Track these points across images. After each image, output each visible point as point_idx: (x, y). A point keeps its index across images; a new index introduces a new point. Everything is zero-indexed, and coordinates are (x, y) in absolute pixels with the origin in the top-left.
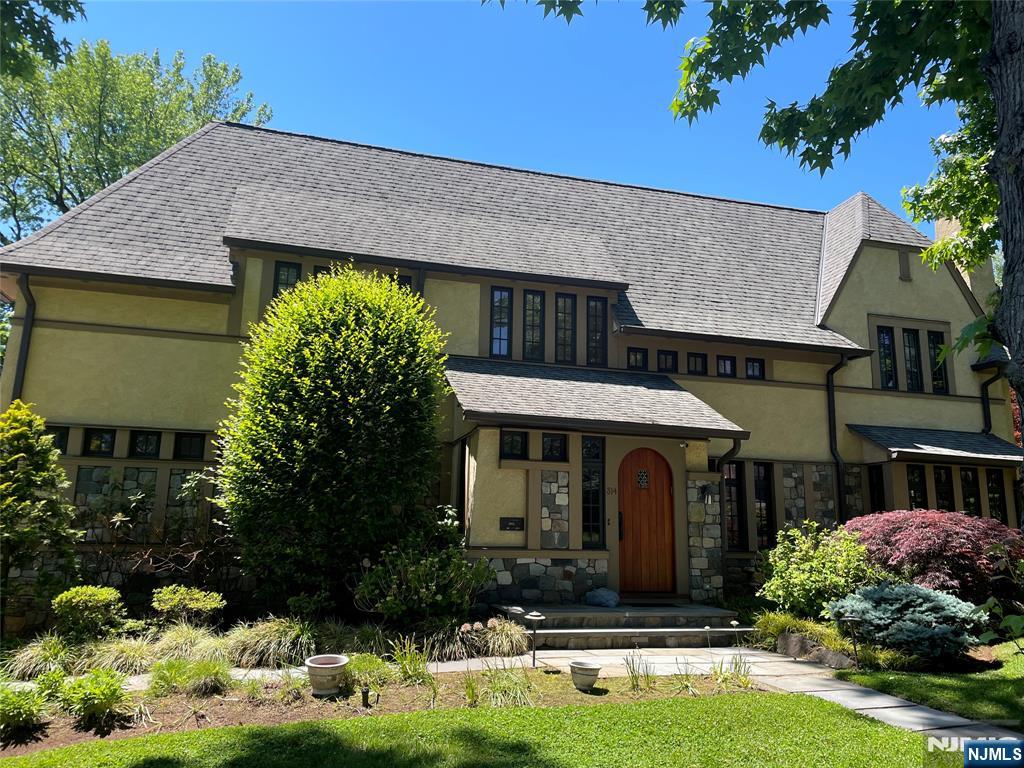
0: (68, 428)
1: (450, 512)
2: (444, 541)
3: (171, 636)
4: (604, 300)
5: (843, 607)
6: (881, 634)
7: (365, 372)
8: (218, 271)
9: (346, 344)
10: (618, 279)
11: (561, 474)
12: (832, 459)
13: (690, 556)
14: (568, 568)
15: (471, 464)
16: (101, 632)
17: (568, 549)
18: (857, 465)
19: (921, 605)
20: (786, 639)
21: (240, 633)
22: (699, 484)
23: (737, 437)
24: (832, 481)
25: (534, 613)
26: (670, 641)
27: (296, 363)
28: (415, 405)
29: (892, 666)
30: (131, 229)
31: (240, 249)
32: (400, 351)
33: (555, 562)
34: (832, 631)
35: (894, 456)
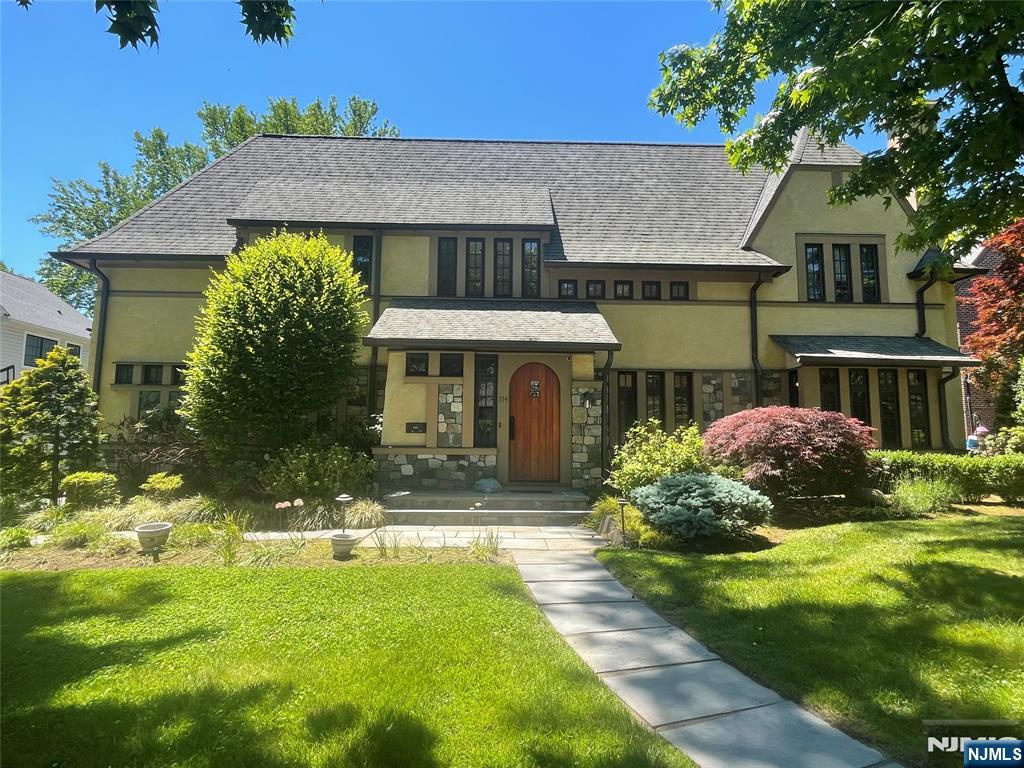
0: (133, 365)
11: (456, 387)
13: (573, 452)
14: (461, 462)
17: (460, 447)
23: (612, 349)
31: (241, 225)
33: (450, 458)
35: (798, 360)
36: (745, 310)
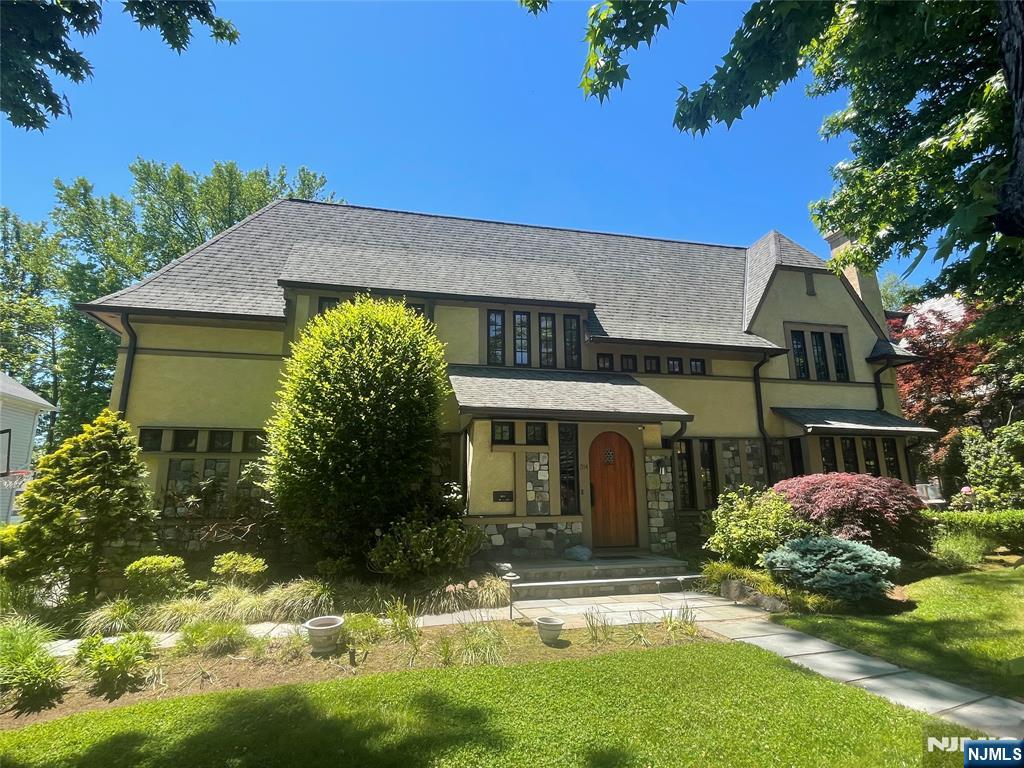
0: (162, 431)
1: (455, 488)
3: (220, 596)
4: (577, 318)
5: (774, 558)
6: (808, 581)
8: (274, 306)
9: (360, 355)
10: (587, 300)
11: (542, 455)
12: (760, 435)
13: (649, 517)
14: (550, 530)
15: (470, 449)
16: (168, 592)
17: (549, 515)
18: (780, 439)
19: (841, 554)
20: (728, 585)
21: (275, 593)
22: (655, 458)
23: (683, 420)
24: (762, 453)
25: (510, 574)
26: (632, 589)
27: (321, 372)
28: (417, 403)
29: (820, 610)
30: (210, 278)
31: (292, 288)
32: (404, 360)
33: (539, 526)
34: (766, 577)
35: (810, 430)
36: (749, 386)
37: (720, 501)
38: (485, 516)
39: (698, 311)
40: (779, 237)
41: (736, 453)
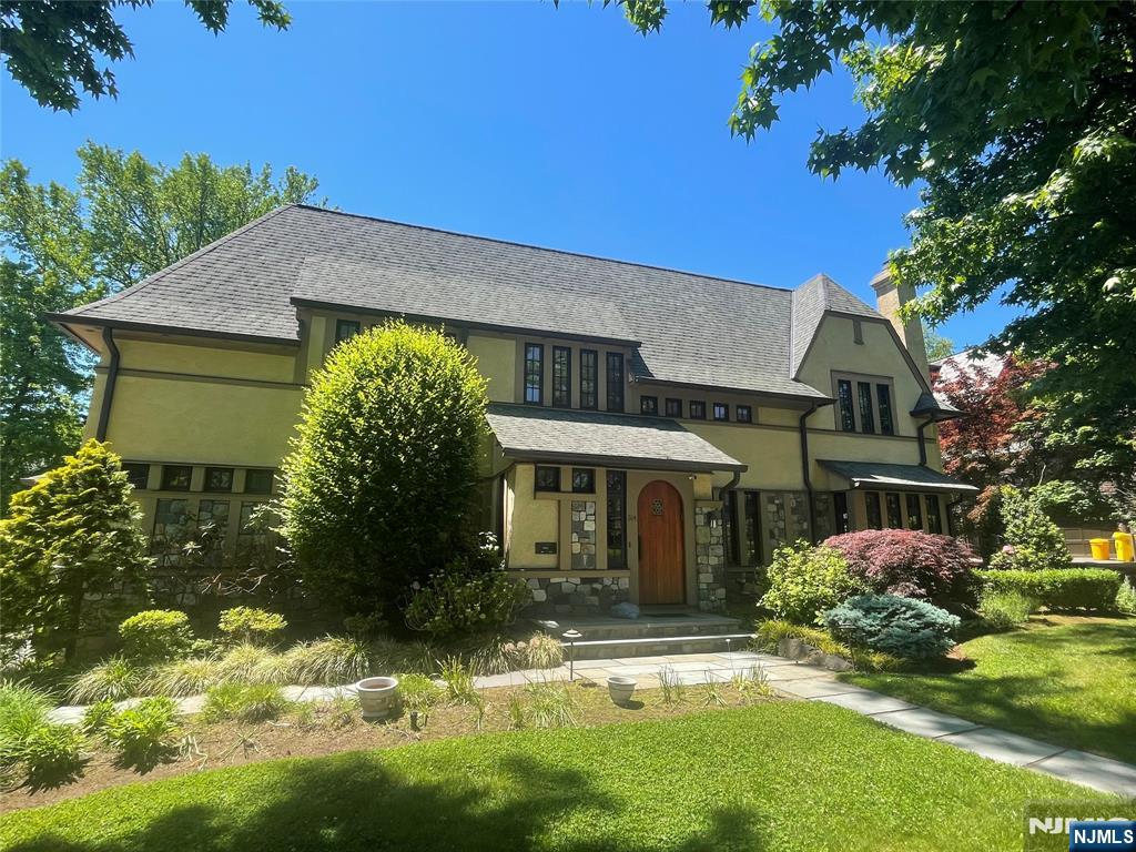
0: (148, 465)
1: (491, 539)
2: (486, 565)
3: (233, 657)
4: (621, 356)
5: (836, 615)
6: (872, 640)
7: (415, 413)
8: (286, 328)
9: (397, 388)
10: (632, 338)
11: (588, 504)
12: (805, 488)
13: (698, 573)
14: (595, 586)
15: (509, 497)
16: (168, 653)
17: (594, 570)
18: (825, 493)
19: (905, 612)
20: (786, 643)
21: (298, 653)
22: (705, 510)
23: (737, 470)
24: (807, 507)
25: (571, 631)
26: (686, 648)
27: (352, 405)
28: (459, 443)
29: (885, 668)
30: (209, 291)
31: (306, 308)
32: (445, 394)
33: (584, 581)
34: (826, 636)
35: (857, 485)
36: (795, 436)
37: (775, 556)
38: (527, 569)
39: (745, 356)
40: (827, 282)
41: (781, 507)
